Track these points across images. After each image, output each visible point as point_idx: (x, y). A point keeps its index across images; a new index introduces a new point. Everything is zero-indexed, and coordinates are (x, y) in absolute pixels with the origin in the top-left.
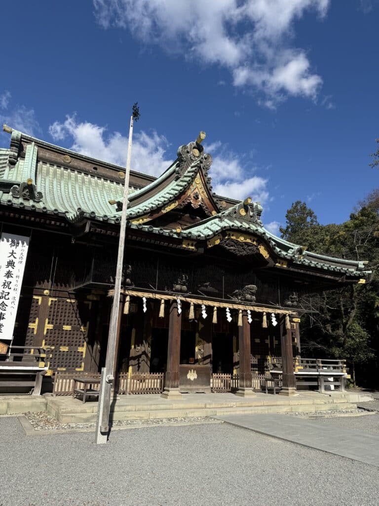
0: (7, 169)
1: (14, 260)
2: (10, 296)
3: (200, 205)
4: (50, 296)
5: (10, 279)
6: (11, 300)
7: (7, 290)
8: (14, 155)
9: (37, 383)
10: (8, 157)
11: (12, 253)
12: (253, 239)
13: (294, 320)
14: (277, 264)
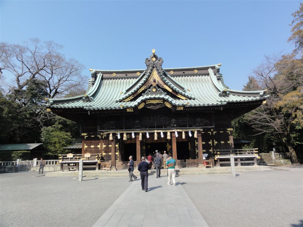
0: (91, 87)
3: (157, 84)
8: (93, 81)
9: (97, 166)
10: (91, 82)
12: (160, 100)
13: (228, 129)
14: (177, 109)
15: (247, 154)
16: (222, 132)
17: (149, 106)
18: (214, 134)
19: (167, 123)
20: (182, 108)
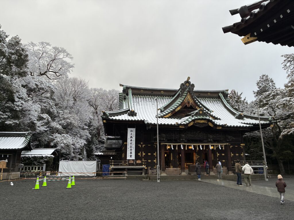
1: (132, 136)
2: (133, 147)
4: (143, 144)
5: (132, 142)
6: (133, 148)
7: (131, 145)
9: (143, 171)
10: (123, 96)
11: (131, 134)
12: (206, 121)
13: (241, 145)
14: (217, 128)
15: (258, 164)
16: (237, 146)
17: (196, 125)
18: (231, 148)
19: (205, 138)
20: (220, 128)
